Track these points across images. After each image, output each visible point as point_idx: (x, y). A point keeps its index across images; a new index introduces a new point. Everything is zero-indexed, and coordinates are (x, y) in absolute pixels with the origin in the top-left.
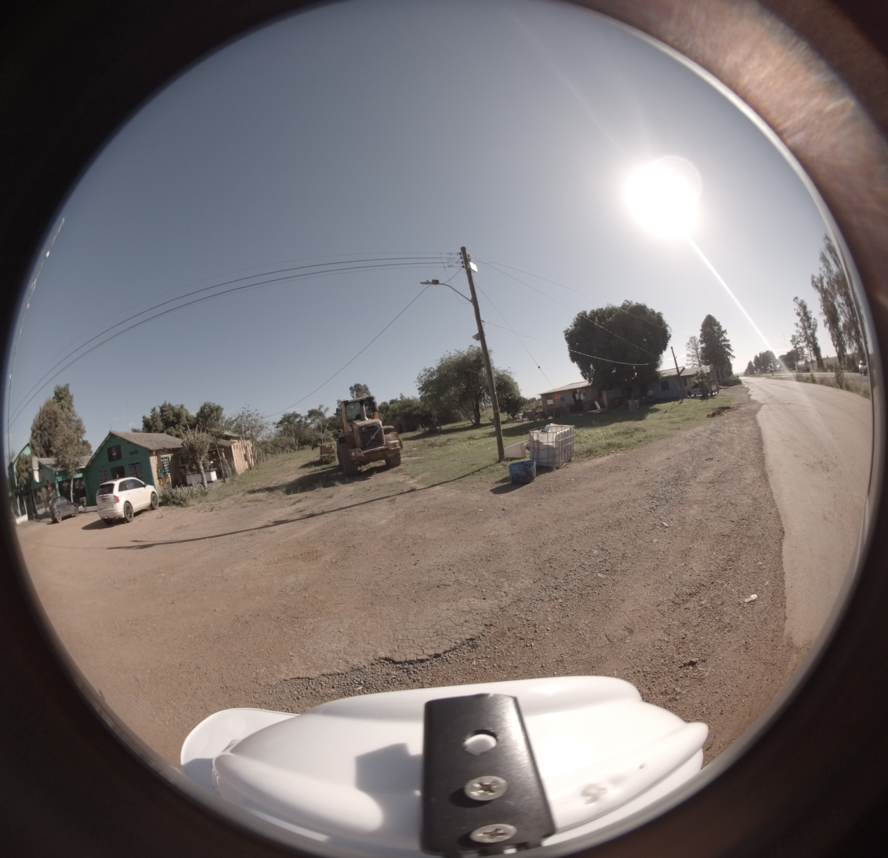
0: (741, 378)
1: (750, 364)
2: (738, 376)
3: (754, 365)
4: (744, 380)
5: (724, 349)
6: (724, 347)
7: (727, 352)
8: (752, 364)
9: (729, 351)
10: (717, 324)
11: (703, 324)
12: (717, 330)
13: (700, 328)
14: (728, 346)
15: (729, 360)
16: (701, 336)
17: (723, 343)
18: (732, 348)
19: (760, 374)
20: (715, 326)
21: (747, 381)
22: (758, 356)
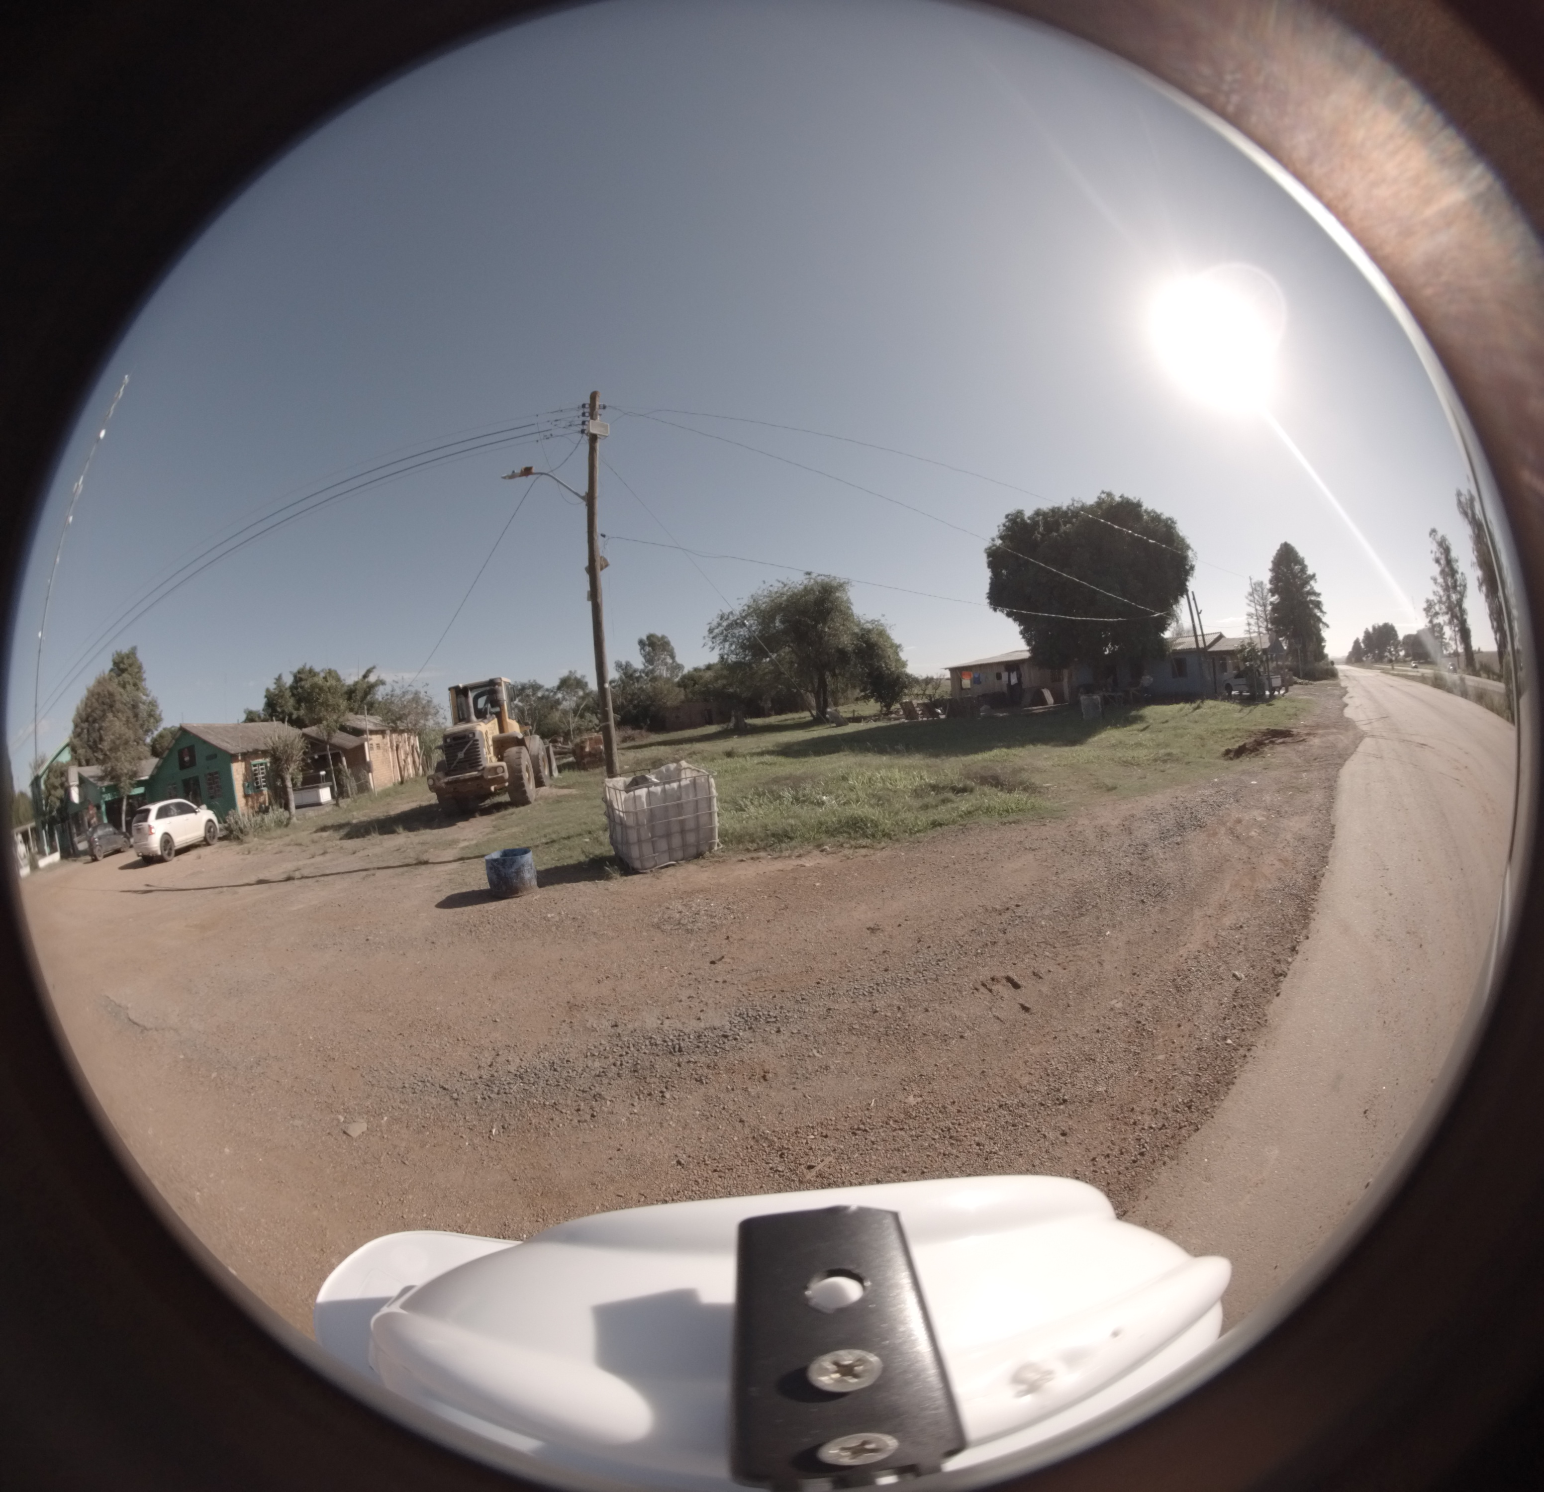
0: (1340, 668)
1: (1357, 643)
2: (1332, 663)
3: (1362, 645)
4: (1342, 671)
5: (1311, 610)
6: (1311, 606)
7: (1315, 615)
8: (1359, 644)
9: (1319, 614)
10: (1299, 561)
11: (1275, 558)
12: (1299, 572)
13: (1270, 565)
14: (1318, 605)
15: (1319, 630)
16: (1271, 582)
17: (1308, 599)
18: (1324, 608)
19: (1372, 663)
20: (1295, 565)
21: (1348, 674)
22: (1371, 630)
